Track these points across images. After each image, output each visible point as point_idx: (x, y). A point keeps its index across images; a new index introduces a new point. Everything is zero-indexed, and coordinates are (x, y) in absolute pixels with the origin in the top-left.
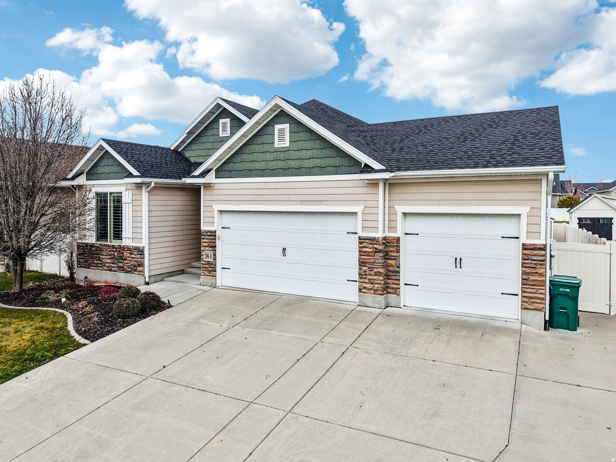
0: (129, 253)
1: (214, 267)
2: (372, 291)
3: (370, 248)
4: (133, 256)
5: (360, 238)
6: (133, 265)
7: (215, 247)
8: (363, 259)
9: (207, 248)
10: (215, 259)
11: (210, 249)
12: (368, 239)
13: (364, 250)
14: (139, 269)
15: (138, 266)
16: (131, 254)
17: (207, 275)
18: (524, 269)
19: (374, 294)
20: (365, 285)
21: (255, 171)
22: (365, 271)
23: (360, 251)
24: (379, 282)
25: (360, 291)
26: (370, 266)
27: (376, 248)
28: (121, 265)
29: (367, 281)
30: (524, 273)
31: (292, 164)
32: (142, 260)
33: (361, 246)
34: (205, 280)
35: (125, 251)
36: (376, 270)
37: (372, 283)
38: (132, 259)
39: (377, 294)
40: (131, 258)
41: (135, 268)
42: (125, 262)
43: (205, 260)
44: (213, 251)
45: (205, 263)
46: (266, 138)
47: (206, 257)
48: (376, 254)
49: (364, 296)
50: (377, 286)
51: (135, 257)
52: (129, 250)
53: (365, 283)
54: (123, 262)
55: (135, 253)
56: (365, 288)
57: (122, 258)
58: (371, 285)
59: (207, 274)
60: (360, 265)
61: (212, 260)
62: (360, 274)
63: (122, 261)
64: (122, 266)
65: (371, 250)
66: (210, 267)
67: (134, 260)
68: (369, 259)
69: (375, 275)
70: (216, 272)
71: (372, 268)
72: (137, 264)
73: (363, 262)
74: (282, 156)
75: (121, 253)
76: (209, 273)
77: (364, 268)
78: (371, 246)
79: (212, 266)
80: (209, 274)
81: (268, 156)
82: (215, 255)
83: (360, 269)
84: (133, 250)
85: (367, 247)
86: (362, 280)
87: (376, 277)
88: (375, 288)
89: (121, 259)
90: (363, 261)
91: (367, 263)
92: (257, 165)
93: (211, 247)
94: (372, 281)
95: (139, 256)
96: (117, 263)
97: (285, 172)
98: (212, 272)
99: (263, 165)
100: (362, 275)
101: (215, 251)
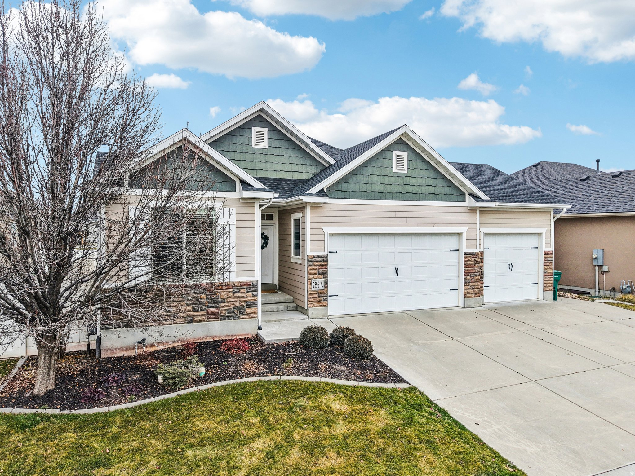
0: (229, 292)
1: (325, 295)
2: (473, 295)
3: (472, 261)
4: (239, 295)
5: (465, 254)
6: (237, 307)
7: (326, 273)
8: (468, 270)
9: (316, 276)
10: (326, 287)
11: (320, 276)
12: (471, 254)
13: (468, 263)
14: (249, 310)
15: (247, 307)
16: (236, 292)
17: (317, 306)
18: (545, 266)
19: (475, 296)
20: (469, 291)
21: (373, 193)
22: (469, 280)
23: (465, 264)
24: (477, 287)
25: (465, 296)
26: (472, 275)
27: (477, 261)
28: (215, 310)
29: (469, 287)
30: (545, 269)
31: (410, 189)
32: (255, 298)
33: (466, 260)
34: (315, 312)
35: (223, 289)
36: (476, 278)
37: (473, 289)
38: (236, 300)
39: (477, 296)
40: (233, 298)
41: (243, 311)
42: (223, 305)
43: (313, 289)
44: (324, 278)
45: (314, 292)
46: (384, 162)
47: (315, 286)
48: (476, 265)
49: (469, 299)
50: (477, 290)
51: (244, 295)
52: (229, 287)
53: (468, 289)
54: (218, 306)
55: (242, 290)
56: (468, 293)
57: (216, 301)
58: (473, 290)
59: (316, 304)
60: (465, 276)
61: (323, 288)
62: (465, 283)
63: (216, 304)
64: (217, 311)
65: (473, 263)
66: (319, 297)
67: (241, 299)
68: (471, 270)
69: (475, 282)
70: (327, 300)
71: (473, 276)
72: (246, 305)
73: (467, 273)
74: (400, 181)
75: (213, 295)
76: (318, 303)
77: (469, 277)
78: (473, 259)
79: (322, 295)
80: (318, 305)
81: (386, 180)
82: (326, 282)
83: (465, 279)
84: (239, 287)
85: (470, 261)
86: (467, 287)
87: (476, 284)
88: (476, 292)
89: (214, 303)
90: (468, 271)
91: (470, 273)
92: (375, 188)
93: (322, 273)
94: (473, 287)
95: (250, 294)
96: (205, 309)
97: (403, 196)
98: (322, 302)
99: (381, 188)
100: (466, 283)
101: (326, 278)
